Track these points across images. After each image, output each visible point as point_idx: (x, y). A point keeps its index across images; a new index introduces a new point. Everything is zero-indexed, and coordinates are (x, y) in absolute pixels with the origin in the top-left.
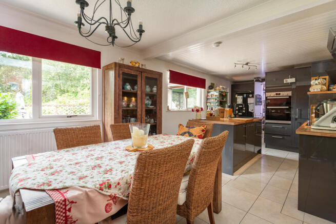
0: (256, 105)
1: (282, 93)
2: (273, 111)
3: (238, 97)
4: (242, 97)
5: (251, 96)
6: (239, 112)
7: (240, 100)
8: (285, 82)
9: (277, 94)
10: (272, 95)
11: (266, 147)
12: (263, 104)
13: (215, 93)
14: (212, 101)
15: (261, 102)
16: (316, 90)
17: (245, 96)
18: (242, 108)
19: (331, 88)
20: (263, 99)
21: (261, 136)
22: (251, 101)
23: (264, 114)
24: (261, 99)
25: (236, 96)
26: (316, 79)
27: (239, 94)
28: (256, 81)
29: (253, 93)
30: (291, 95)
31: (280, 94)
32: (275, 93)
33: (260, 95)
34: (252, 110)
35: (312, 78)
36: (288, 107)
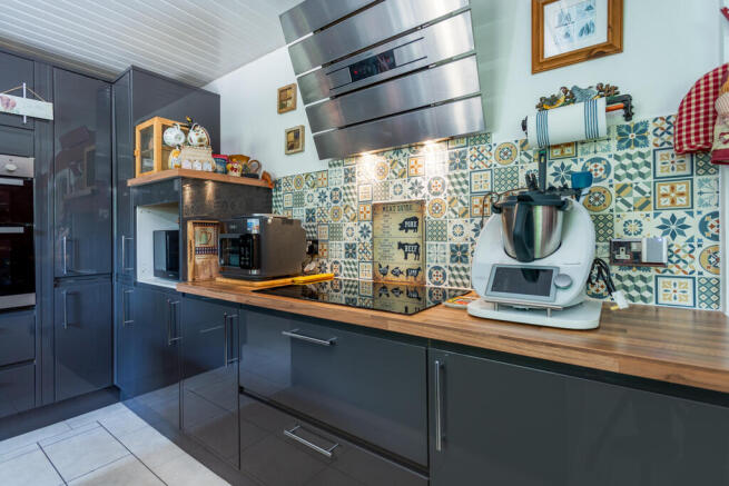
30: (31, 174)
35: (158, 121)
36: (20, 230)
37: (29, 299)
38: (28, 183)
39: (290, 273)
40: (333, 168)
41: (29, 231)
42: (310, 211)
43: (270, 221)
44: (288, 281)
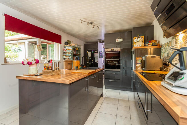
0: (99, 58)
1: (115, 49)
2: (109, 62)
3: (89, 52)
4: (91, 52)
5: (96, 52)
6: (89, 63)
7: (90, 54)
8: (116, 41)
9: (112, 50)
10: (109, 50)
11: (106, 88)
12: (103, 57)
13: (70, 48)
14: (67, 54)
15: (102, 56)
16: (138, 46)
17: (93, 51)
18: (91, 60)
19: (147, 45)
20: (104, 54)
21: (102, 81)
22: (96, 55)
23: (104, 63)
24: (102, 54)
25: (87, 52)
26: (138, 38)
27: (89, 51)
28: (99, 42)
29: (97, 50)
30: (120, 50)
31: (113, 50)
32: (111, 49)
33: (101, 52)
34: (97, 61)
35: (134, 38)
36: (118, 59)
37: (119, 70)
38: (120, 52)
39: (154, 70)
40: (173, 40)
41: (119, 60)
42: (168, 53)
43: (147, 57)
44: (153, 72)
